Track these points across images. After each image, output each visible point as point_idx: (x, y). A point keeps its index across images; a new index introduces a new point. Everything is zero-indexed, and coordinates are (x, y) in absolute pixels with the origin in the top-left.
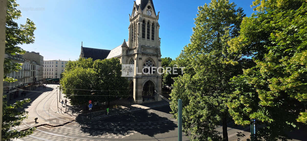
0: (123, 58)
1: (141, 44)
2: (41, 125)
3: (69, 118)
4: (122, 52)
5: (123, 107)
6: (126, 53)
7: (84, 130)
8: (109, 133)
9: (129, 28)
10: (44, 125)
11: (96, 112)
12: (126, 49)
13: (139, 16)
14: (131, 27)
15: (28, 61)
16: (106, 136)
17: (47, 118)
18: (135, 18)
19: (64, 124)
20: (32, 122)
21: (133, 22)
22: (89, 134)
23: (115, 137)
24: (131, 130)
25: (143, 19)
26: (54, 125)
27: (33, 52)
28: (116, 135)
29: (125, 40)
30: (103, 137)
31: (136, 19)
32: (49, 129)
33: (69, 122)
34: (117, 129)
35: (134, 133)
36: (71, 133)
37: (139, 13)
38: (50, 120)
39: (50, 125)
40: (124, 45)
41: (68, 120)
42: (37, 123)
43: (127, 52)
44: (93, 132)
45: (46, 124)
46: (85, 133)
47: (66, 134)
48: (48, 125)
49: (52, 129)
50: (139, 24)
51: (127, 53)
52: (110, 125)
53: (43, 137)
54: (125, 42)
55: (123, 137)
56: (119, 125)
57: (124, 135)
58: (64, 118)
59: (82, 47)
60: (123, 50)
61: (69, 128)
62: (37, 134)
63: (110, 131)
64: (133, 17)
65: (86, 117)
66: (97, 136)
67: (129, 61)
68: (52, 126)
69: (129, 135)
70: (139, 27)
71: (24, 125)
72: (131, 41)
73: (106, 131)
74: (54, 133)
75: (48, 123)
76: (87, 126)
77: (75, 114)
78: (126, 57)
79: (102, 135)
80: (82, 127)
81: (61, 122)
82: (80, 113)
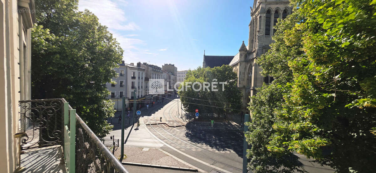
0: (240, 65)
1: (262, 44)
2: (163, 124)
3: (182, 123)
4: (240, 58)
5: (234, 123)
6: (244, 58)
7: (187, 135)
8: (206, 144)
9: (249, 26)
10: (164, 124)
11: (205, 122)
12: (244, 53)
13: (261, 6)
14: (252, 23)
15: (166, 72)
16: (202, 145)
17: (168, 119)
18: (257, 9)
19: (177, 127)
20: (159, 120)
21: (254, 16)
22: (189, 139)
23: (209, 149)
24: (228, 149)
25: (266, 9)
26: (170, 126)
27: (170, 64)
28: (211, 148)
29: (243, 42)
30: (199, 145)
31: (258, 11)
32: (166, 127)
33: (180, 126)
34: (216, 143)
35: (230, 151)
36: (177, 134)
37: (261, 3)
38: (169, 121)
39: (168, 125)
40: (243, 48)
41: (181, 124)
42: (161, 121)
43: (246, 56)
44: (193, 139)
45: (166, 124)
46: (187, 137)
47: (174, 134)
48: (167, 125)
49: (167, 128)
50: (260, 17)
51: (246, 58)
52: (210, 137)
53: (161, 132)
54: (243, 44)
55: (217, 151)
56: (220, 140)
57: (219, 150)
58: (179, 122)
59: (204, 55)
60: (241, 55)
61: (178, 130)
62: (158, 129)
63: (208, 143)
64: (254, 10)
65: (195, 124)
66: (194, 143)
67: (248, 68)
68: (168, 126)
69: (224, 152)
70: (260, 21)
71: (154, 121)
72: (252, 42)
73: (204, 142)
74: (167, 131)
75: (167, 123)
76: (191, 133)
77: (187, 121)
78: (244, 63)
79: (198, 143)
80: (187, 132)
81: (175, 125)
82: (191, 120)
